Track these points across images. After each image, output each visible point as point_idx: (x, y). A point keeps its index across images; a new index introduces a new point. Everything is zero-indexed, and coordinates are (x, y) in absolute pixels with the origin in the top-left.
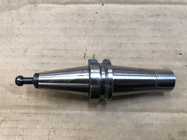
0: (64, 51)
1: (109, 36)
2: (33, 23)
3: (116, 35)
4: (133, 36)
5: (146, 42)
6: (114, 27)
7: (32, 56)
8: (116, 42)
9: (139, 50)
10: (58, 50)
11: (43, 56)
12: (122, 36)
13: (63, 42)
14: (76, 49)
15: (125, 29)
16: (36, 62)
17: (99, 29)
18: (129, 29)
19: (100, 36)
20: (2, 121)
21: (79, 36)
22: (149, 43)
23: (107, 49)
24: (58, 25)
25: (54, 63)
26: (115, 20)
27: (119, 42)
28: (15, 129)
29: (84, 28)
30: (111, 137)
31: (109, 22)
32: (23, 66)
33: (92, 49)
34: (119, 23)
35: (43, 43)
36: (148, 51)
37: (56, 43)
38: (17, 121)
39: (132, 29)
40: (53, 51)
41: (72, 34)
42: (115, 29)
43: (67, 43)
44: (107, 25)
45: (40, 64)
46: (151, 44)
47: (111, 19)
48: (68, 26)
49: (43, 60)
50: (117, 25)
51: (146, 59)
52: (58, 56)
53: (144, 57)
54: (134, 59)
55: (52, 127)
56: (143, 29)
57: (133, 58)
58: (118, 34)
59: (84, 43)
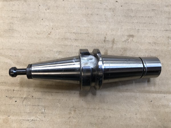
0: (86, 35)
1: (128, 22)
2: (57, 8)
3: (134, 22)
4: (150, 23)
5: (162, 29)
6: (132, 14)
7: (56, 39)
8: (134, 28)
9: (155, 36)
10: (81, 33)
11: (66, 39)
12: (139, 23)
13: (85, 27)
14: (97, 33)
15: (142, 17)
16: (59, 44)
17: (119, 16)
18: (146, 17)
19: (119, 22)
20: (25, 98)
21: (100, 21)
22: (165, 30)
23: (126, 34)
24: (81, 11)
25: (77, 46)
26: (133, 9)
27: (137, 28)
28: (37, 107)
29: (105, 15)
30: (129, 117)
31: (128, 10)
32: (47, 47)
33: (112, 33)
34: (137, 11)
35: (67, 26)
36: (163, 37)
37: (79, 27)
38: (39, 99)
39: (148, 17)
40: (76, 34)
41: (93, 20)
42: (134, 17)
43: (88, 27)
44: (126, 13)
45: (63, 46)
46: (166, 30)
47: (129, 8)
48: (90, 12)
49: (66, 42)
50: (135, 13)
51: (162, 44)
52: (80, 40)
53: (160, 43)
54: (151, 44)
55: (73, 106)
56: (159, 17)
57: (149, 43)
58: (136, 21)
59: (104, 28)
